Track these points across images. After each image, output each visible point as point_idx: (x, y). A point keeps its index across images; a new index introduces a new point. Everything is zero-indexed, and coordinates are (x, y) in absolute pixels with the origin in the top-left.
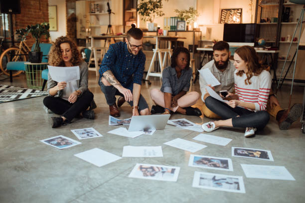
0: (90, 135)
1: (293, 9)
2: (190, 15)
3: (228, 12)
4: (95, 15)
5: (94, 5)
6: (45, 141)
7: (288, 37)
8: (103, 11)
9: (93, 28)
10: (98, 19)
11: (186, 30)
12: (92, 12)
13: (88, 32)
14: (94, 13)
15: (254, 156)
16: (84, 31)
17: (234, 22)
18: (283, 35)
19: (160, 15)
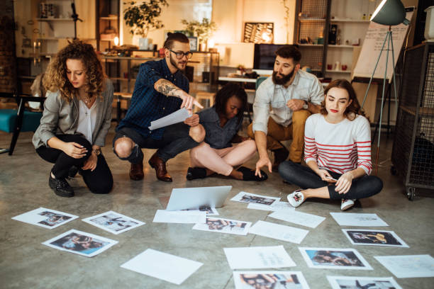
0: (123, 224)
1: (340, 27)
2: (204, 28)
3: (255, 27)
4: (47, 21)
5: (46, 5)
6: (52, 243)
7: (336, 65)
8: (61, 16)
9: (44, 42)
10: (52, 28)
11: (198, 50)
12: (42, 17)
13: (37, 47)
14: (46, 17)
15: (380, 242)
16: (30, 46)
17: (264, 41)
18: (328, 62)
19: (157, 27)
